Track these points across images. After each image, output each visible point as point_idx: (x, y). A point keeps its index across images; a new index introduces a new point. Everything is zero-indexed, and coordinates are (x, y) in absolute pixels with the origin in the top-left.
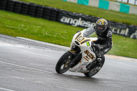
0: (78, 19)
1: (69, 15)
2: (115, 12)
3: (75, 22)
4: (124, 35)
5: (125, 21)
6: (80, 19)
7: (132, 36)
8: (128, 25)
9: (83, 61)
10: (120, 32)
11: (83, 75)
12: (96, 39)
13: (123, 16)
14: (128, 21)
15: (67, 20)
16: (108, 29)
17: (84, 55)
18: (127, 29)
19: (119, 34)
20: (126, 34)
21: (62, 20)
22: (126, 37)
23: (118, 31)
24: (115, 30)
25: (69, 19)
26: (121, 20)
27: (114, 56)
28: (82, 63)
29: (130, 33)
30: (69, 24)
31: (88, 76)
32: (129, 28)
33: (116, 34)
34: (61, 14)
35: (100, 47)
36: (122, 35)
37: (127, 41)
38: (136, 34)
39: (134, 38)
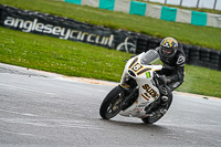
0: (33, 20)
1: (17, 14)
2: (92, 8)
3: (28, 25)
4: (107, 46)
5: (107, 23)
6: (36, 20)
7: (119, 48)
8: (112, 30)
9: (141, 100)
10: (100, 40)
12: (160, 67)
13: (105, 15)
14: (113, 23)
15: (14, 23)
17: (143, 91)
18: (112, 36)
19: (99, 45)
20: (110, 44)
21: (6, 23)
22: (110, 48)
23: (98, 38)
24: (92, 38)
25: (17, 20)
26: (101, 22)
27: (90, 80)
28: (139, 103)
29: (116, 43)
30: (18, 29)
31: (148, 121)
32: (114, 34)
33: (94, 43)
34: (4, 13)
35: (166, 79)
36: (103, 45)
37: (111, 55)
38: (126, 43)
39: (123, 50)
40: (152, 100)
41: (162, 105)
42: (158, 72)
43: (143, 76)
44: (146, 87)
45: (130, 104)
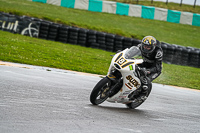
4: (12, 31)
5: (12, 10)
8: (17, 16)
9: (125, 89)
10: (6, 26)
11: (124, 106)
12: (141, 61)
14: (17, 11)
16: (157, 48)
17: (126, 81)
18: (17, 22)
20: (15, 29)
22: (15, 33)
26: (7, 9)
28: (124, 91)
29: (21, 28)
31: (131, 107)
32: (19, 20)
35: (146, 71)
36: (9, 30)
37: (16, 39)
38: (29, 28)
39: (27, 34)
40: (134, 88)
41: (142, 93)
42: (139, 65)
43: (127, 68)
44: (129, 78)
45: (116, 92)
